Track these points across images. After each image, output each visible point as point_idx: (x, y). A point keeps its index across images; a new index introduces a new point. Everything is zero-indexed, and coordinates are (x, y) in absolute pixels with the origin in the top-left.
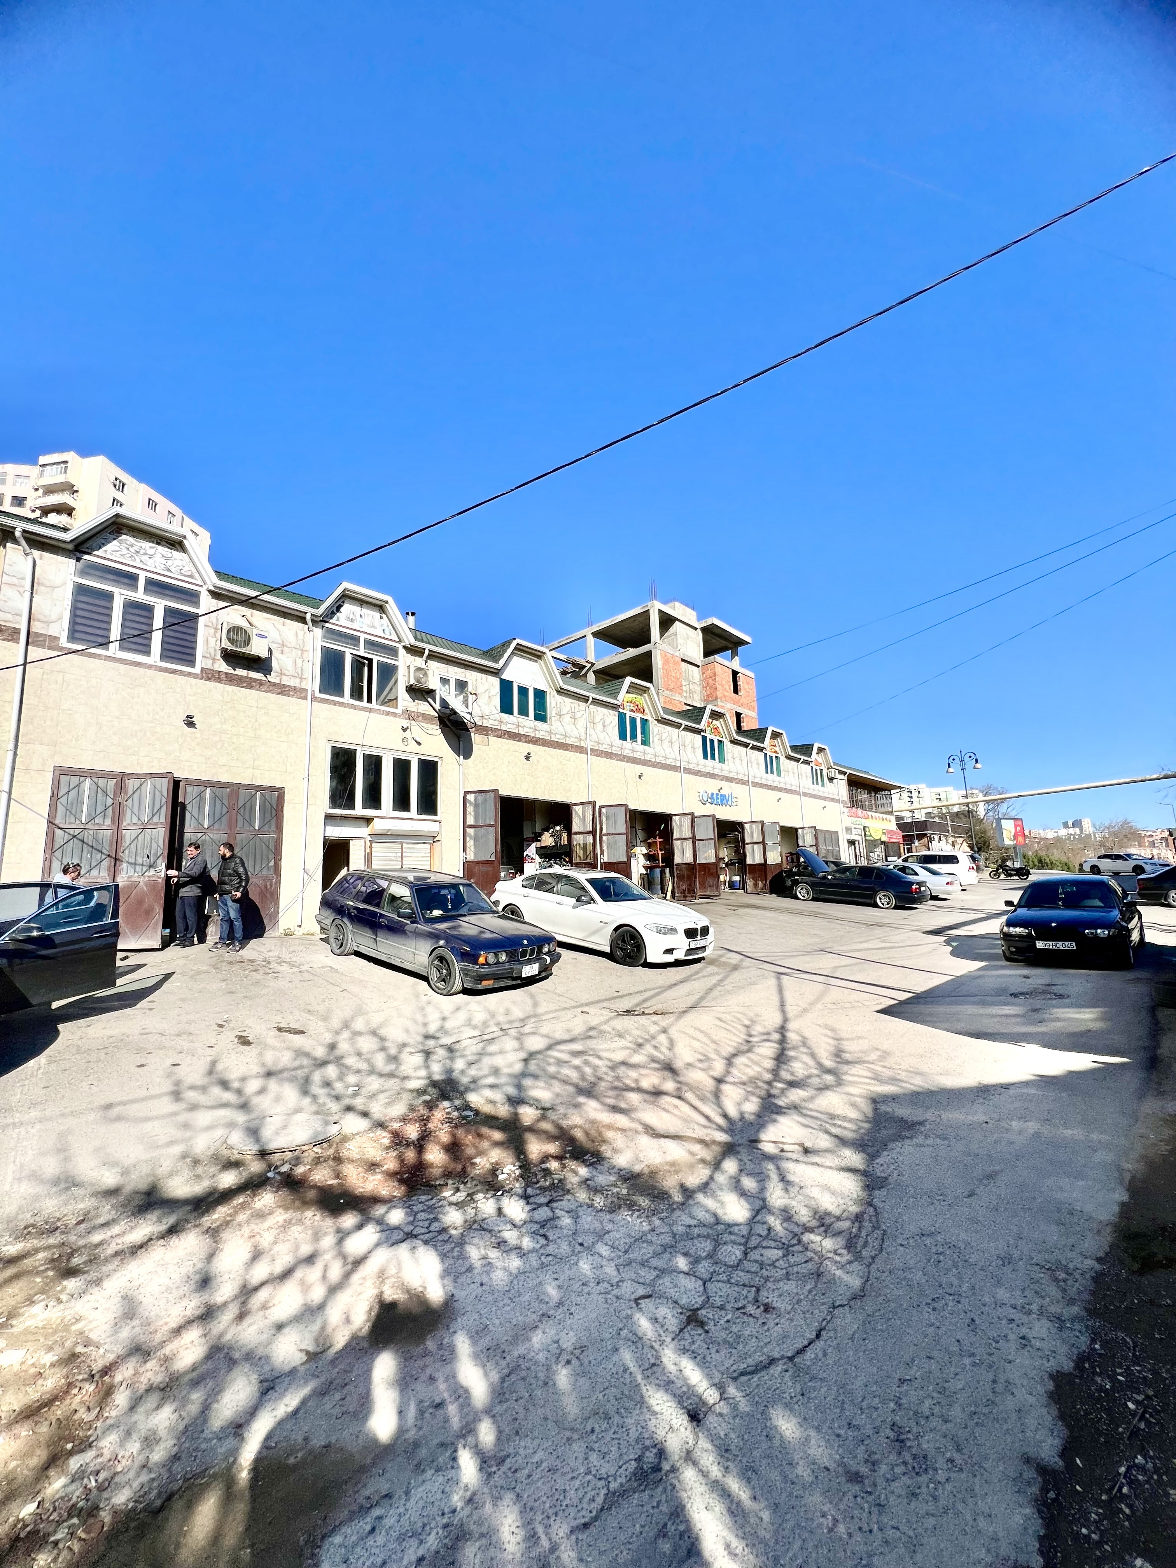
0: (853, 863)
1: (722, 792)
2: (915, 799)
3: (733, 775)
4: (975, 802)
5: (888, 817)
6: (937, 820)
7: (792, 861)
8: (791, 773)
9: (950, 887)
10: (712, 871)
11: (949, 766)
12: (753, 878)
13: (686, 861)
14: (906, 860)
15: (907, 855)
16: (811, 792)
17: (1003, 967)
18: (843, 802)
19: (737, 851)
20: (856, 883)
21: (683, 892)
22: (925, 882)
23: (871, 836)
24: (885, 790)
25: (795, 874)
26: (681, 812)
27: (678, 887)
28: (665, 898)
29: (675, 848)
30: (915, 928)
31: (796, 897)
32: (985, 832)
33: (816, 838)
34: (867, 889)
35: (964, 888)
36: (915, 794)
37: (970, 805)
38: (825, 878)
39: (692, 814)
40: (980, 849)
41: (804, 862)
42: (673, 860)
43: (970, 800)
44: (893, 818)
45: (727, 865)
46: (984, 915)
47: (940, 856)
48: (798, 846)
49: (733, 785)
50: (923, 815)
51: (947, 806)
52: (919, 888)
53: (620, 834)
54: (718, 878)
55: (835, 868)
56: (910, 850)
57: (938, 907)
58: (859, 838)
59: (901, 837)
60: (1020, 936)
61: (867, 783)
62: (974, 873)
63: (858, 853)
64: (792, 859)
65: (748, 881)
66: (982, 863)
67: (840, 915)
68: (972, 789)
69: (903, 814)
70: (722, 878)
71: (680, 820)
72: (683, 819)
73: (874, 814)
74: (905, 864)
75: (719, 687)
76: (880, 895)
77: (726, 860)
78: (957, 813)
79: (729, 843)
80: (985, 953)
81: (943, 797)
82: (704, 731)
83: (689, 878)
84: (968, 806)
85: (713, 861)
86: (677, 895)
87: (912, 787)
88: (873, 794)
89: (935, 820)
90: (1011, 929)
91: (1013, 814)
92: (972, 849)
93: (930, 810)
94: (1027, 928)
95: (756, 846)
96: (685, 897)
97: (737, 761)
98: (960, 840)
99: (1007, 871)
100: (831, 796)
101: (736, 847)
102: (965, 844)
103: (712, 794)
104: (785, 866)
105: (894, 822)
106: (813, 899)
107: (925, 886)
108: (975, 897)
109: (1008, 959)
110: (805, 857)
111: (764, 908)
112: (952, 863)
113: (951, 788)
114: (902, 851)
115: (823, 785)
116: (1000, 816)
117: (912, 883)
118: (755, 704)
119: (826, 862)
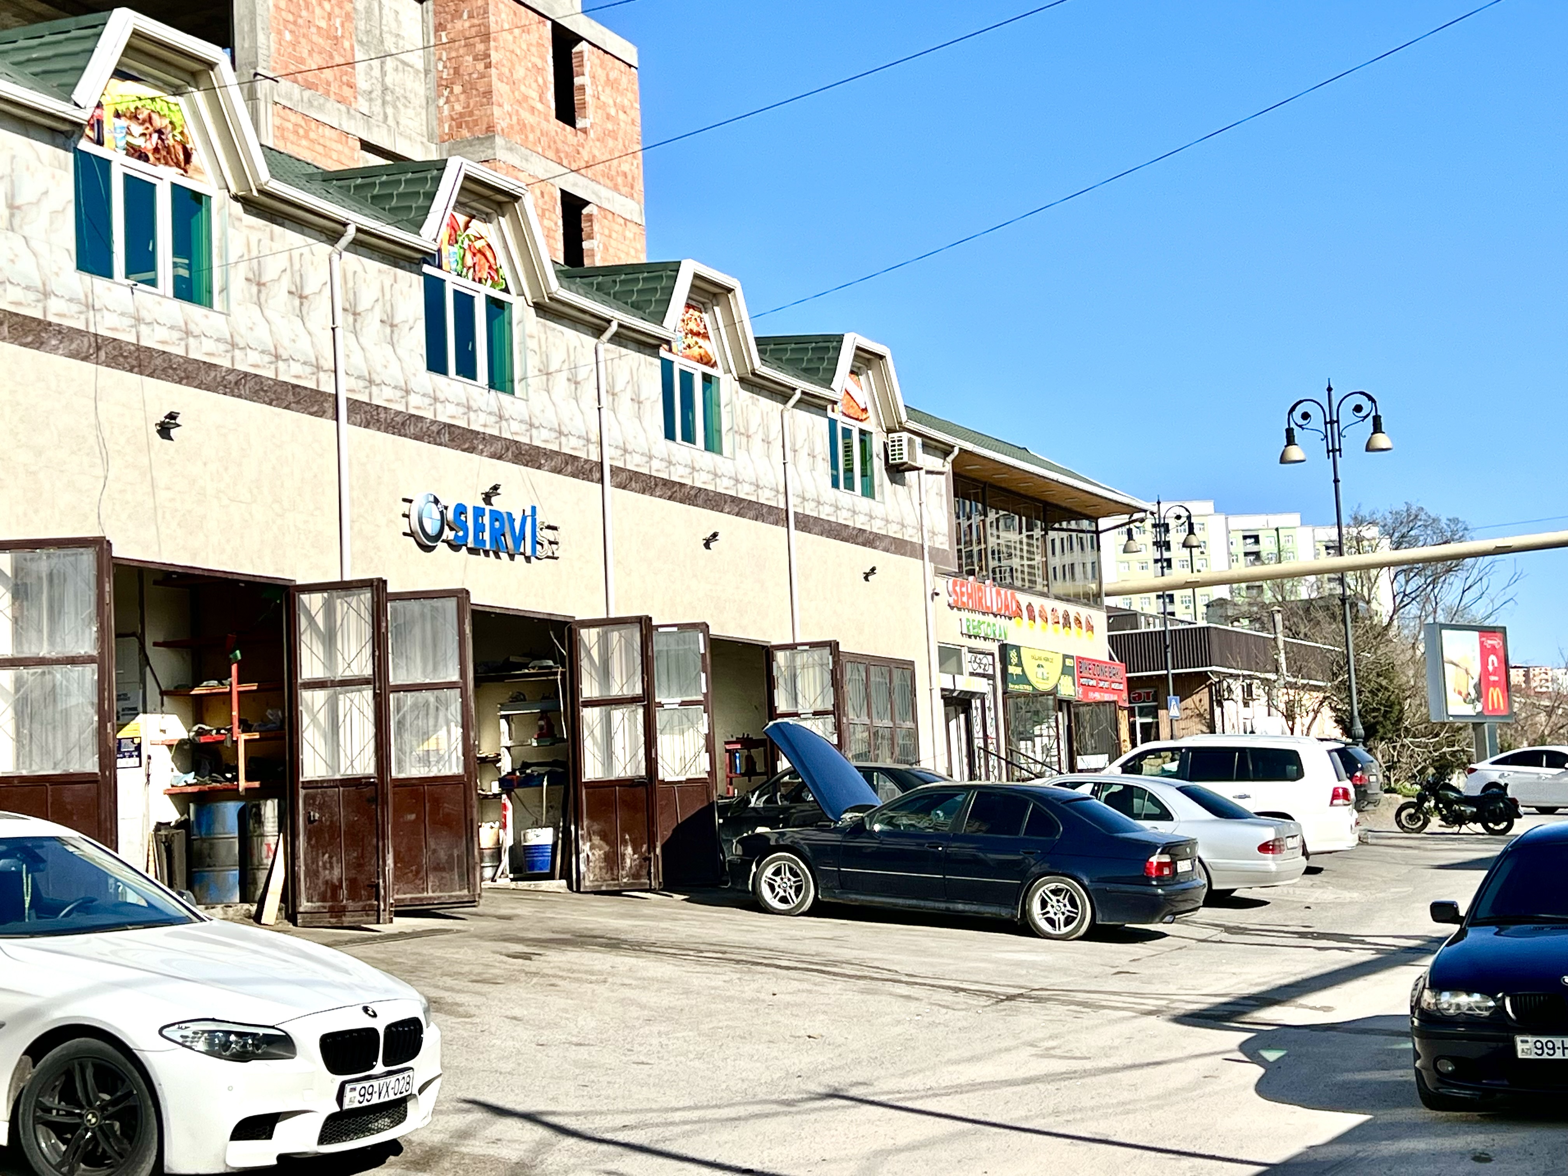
0: (960, 777)
1: (499, 503)
2: (1177, 553)
3: (541, 439)
4: (1368, 567)
5: (1084, 612)
6: (1243, 626)
7: (750, 771)
8: (757, 443)
9: (1270, 862)
10: (447, 807)
11: (1290, 439)
12: (604, 837)
13: (346, 770)
14: (1133, 767)
15: (1142, 748)
16: (826, 513)
17: (1413, 1129)
18: (936, 555)
19: (548, 733)
20: (969, 849)
21: (330, 893)
22: (1191, 843)
23: (1023, 678)
24: (1078, 516)
25: (761, 818)
26: (334, 577)
27: (312, 874)
28: (257, 918)
29: (306, 720)
30: (1151, 1004)
31: (757, 905)
32: (1387, 671)
33: (837, 683)
34: (1003, 869)
35: (1315, 862)
36: (1176, 537)
37: (1350, 579)
38: (858, 828)
39: (377, 586)
40: (1371, 731)
41: (792, 773)
42: (294, 764)
43: (1349, 559)
44: (1099, 619)
45: (507, 784)
46: (1366, 956)
47: (1242, 750)
48: (772, 713)
49: (542, 477)
50: (1202, 609)
51: (1278, 578)
52: (1172, 864)
53: (73, 661)
54: (470, 833)
55: (899, 794)
56: (1150, 732)
57: (1228, 930)
58: (981, 685)
59: (1123, 687)
60: (1468, 1020)
61: (1022, 487)
62: (1346, 814)
63: (978, 742)
64: (750, 761)
65: (585, 847)
66: (1375, 778)
67: (905, 963)
68: (1358, 521)
69: (1137, 603)
70: (487, 836)
71: (329, 610)
72: (340, 605)
73: (1037, 602)
74: (1132, 780)
75: (500, 88)
76: (1045, 887)
77: (506, 765)
78: (1308, 605)
79: (517, 700)
80: (1364, 1084)
81: (1267, 547)
82: (432, 258)
83: (355, 838)
84: (1341, 581)
85: (454, 767)
86: (304, 905)
87: (1169, 510)
88: (1037, 533)
89: (1237, 627)
90: (1446, 998)
91: (1478, 612)
92: (1347, 731)
93: (1222, 592)
94: (1489, 993)
95: (617, 714)
96: (337, 912)
97: (560, 382)
98: (1310, 700)
99: (1449, 804)
100: (893, 531)
101: (543, 715)
102: (1327, 713)
103: (461, 510)
104: (721, 786)
105: (1102, 633)
106: (818, 910)
107: (1192, 858)
108: (1347, 896)
109: (1432, 1101)
110: (794, 755)
111: (638, 947)
112: (1282, 776)
113: (1294, 519)
114: (1124, 734)
115: (869, 491)
116: (1441, 619)
117: (1149, 848)
118: (634, 167)
119: (868, 773)
